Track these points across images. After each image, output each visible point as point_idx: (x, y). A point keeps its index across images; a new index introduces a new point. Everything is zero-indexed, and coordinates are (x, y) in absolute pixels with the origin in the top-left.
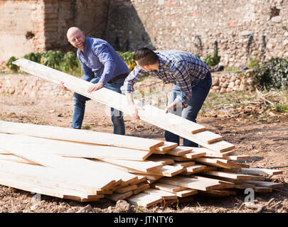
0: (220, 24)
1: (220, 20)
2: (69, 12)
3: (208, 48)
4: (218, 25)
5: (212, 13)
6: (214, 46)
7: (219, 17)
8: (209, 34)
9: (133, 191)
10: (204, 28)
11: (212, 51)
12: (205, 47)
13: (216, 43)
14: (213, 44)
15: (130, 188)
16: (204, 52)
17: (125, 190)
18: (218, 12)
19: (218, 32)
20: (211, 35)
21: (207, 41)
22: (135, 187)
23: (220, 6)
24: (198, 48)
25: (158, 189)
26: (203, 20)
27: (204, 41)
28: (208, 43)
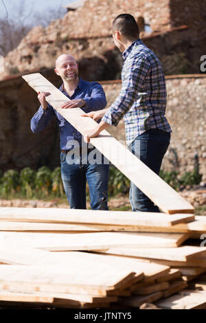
0: (201, 133)
1: (201, 129)
2: (9, 122)
3: (186, 164)
4: (199, 135)
5: (191, 120)
6: (194, 162)
7: (200, 125)
8: (188, 146)
9: (163, 291)
10: (181, 139)
11: (191, 168)
12: (183, 163)
13: (197, 158)
14: (192, 159)
15: (157, 287)
16: (181, 169)
17: (151, 289)
18: (198, 118)
19: (198, 143)
20: (190, 148)
21: (185, 156)
22: (166, 285)
23: (201, 111)
24: (174, 164)
25: (201, 289)
26: (179, 129)
27: (181, 155)
28: (187, 158)
